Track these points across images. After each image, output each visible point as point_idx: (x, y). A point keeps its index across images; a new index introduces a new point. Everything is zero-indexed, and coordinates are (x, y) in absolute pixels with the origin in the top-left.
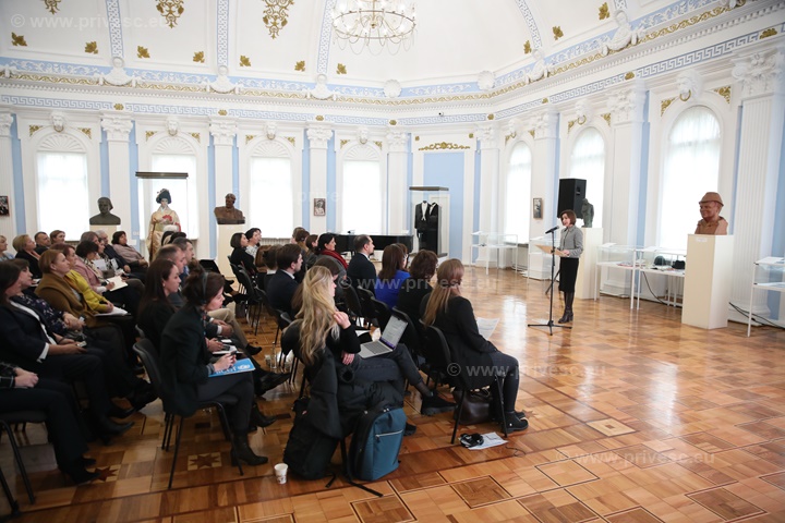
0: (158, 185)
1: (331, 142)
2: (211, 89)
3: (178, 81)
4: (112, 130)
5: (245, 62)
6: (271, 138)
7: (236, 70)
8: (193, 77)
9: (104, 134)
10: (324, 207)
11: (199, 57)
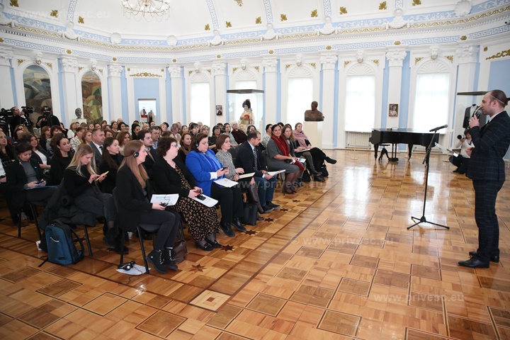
1: (406, 60)
2: (320, 33)
3: (302, 31)
5: (343, 11)
6: (361, 62)
7: (337, 17)
8: (310, 28)
10: (397, 110)
11: (314, 14)
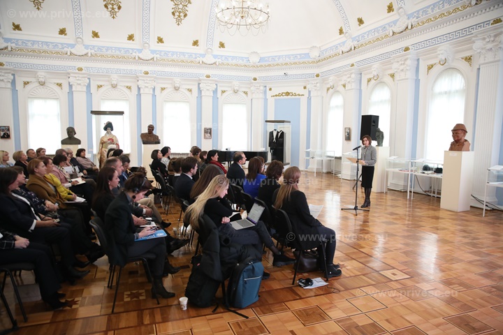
0: (105, 119)
1: (215, 92)
2: (139, 58)
3: (118, 53)
4: (75, 84)
5: (160, 40)
6: (177, 89)
7: (154, 45)
8: (127, 50)
9: (71, 86)
10: (210, 133)
11: (131, 38)
